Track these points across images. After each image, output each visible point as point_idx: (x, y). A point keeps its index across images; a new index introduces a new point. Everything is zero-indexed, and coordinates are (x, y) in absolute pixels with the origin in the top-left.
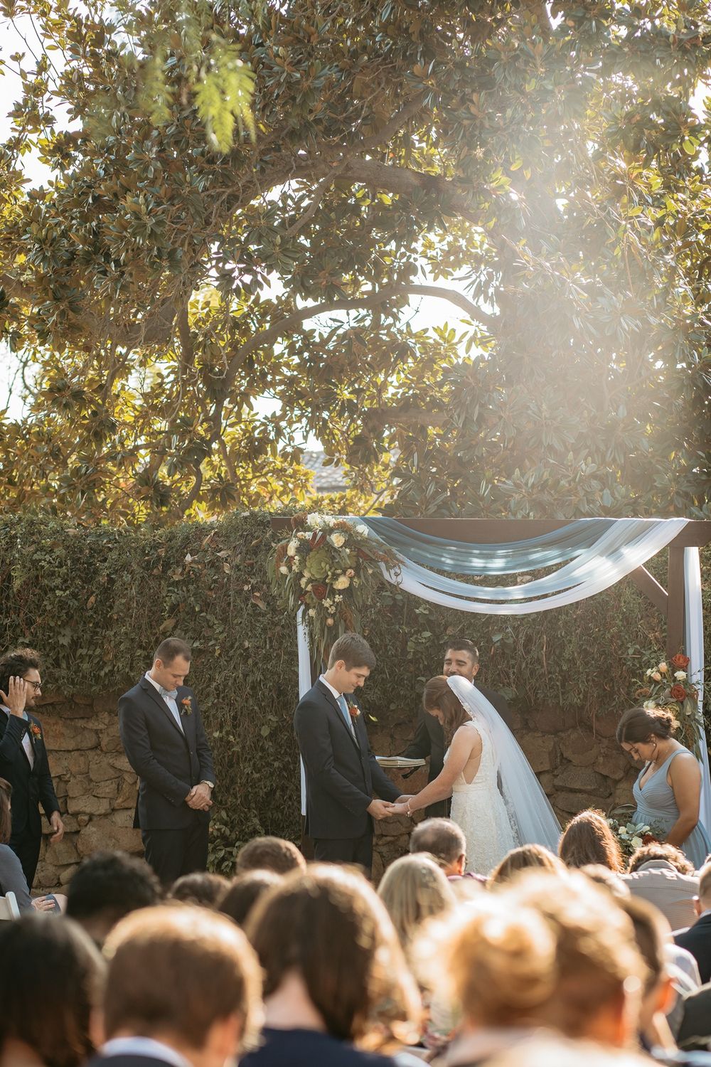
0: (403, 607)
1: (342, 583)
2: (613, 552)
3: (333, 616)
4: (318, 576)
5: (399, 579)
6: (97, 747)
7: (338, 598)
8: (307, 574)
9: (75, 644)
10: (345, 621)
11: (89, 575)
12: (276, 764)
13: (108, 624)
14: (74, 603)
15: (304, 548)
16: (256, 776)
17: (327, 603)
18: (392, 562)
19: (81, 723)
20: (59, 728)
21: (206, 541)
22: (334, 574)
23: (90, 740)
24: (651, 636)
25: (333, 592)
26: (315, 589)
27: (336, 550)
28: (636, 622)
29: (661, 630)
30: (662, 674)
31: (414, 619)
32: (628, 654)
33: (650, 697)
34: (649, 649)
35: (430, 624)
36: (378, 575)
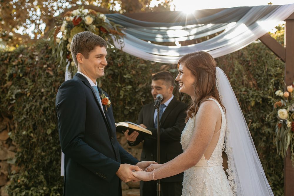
0: (118, 76)
5: (123, 45)
12: (54, 148)
15: (69, 25)
16: (43, 154)
24: (251, 83)
27: (88, 26)
28: (242, 76)
29: (257, 80)
30: (290, 93)
31: (123, 81)
32: (241, 91)
33: (282, 107)
34: (251, 89)
35: (131, 83)
36: (111, 41)
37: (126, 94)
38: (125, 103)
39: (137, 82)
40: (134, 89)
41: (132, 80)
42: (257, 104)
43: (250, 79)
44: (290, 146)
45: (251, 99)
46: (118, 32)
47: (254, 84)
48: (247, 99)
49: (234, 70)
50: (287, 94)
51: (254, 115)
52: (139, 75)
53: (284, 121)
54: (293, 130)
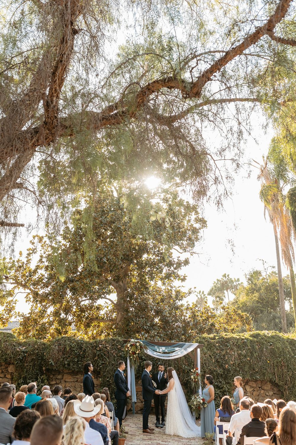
1: (138, 352)
2: (185, 349)
4: (133, 351)
5: (147, 352)
6: (77, 381)
7: (137, 355)
8: (131, 350)
9: (78, 361)
11: (81, 348)
13: (84, 357)
14: (78, 353)
15: (131, 345)
17: (135, 356)
18: (146, 348)
19: (75, 376)
20: (70, 377)
21: (103, 343)
22: (136, 350)
23: (76, 380)
25: (136, 354)
26: (133, 353)
27: (137, 346)
30: (195, 371)
33: (192, 375)
36: (144, 351)
44: (194, 386)
53: (193, 379)
54: (195, 382)
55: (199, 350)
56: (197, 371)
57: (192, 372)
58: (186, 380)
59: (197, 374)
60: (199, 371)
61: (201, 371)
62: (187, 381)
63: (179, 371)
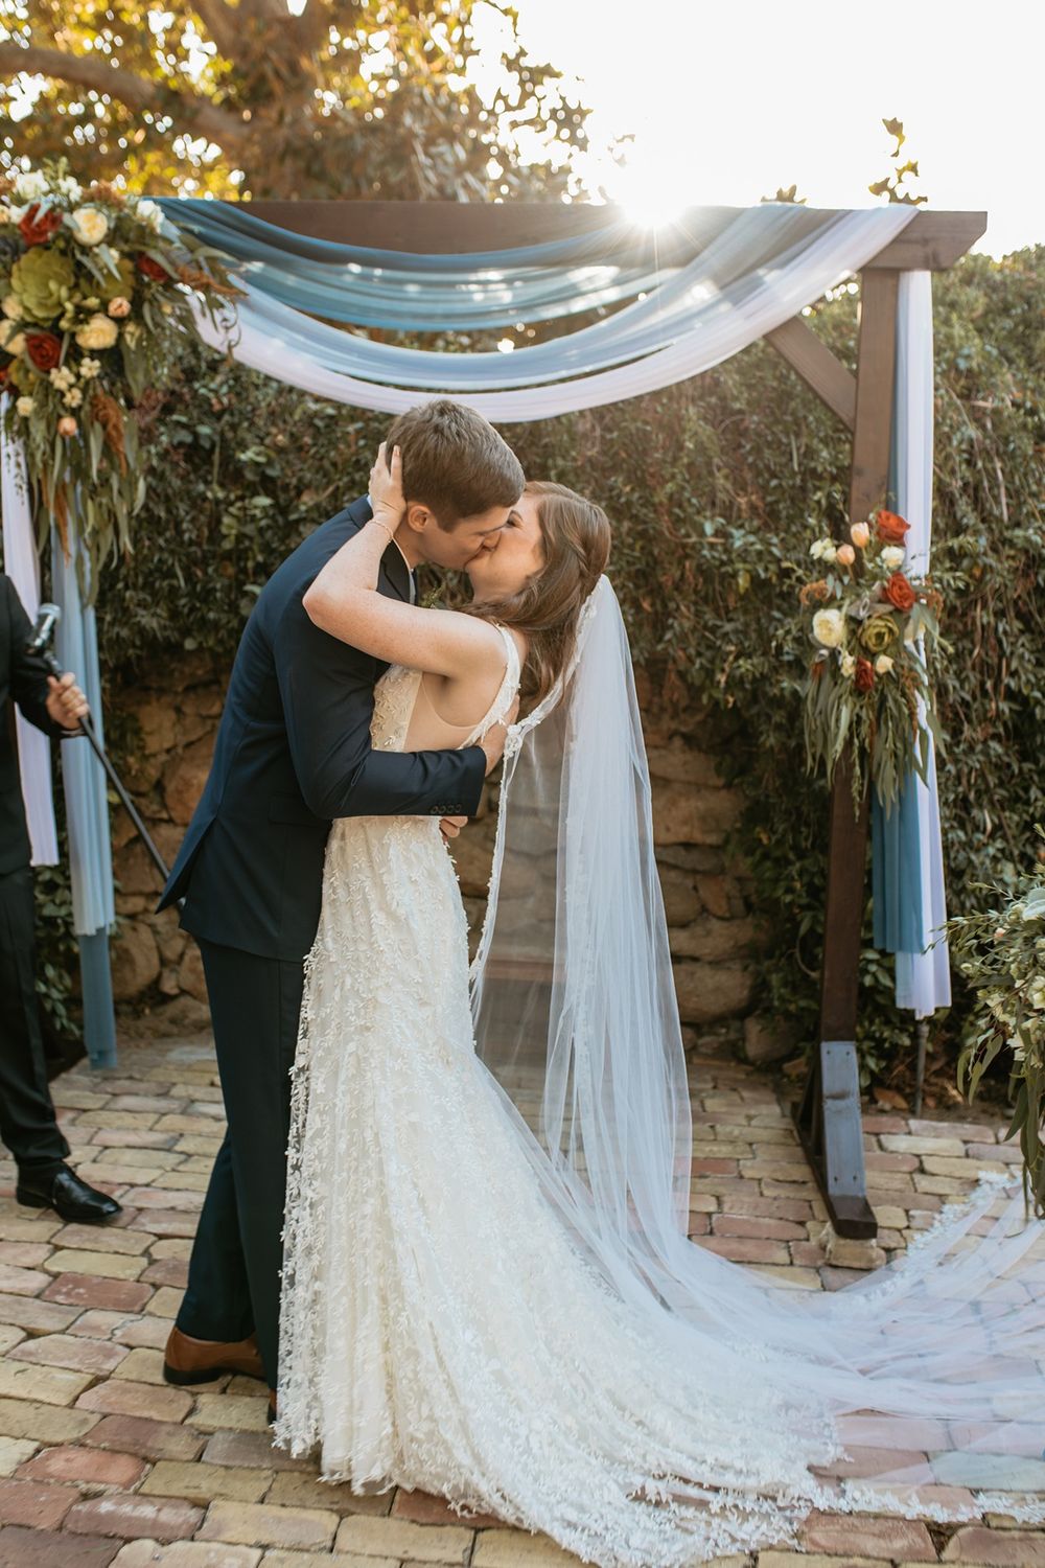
0: (211, 451)
1: (98, 333)
3: (74, 412)
4: (40, 314)
5: (233, 335)
7: (90, 368)
8: (13, 311)
10: (104, 426)
15: (7, 246)
17: (61, 378)
18: (217, 289)
22: (79, 309)
24: (742, 501)
25: (76, 354)
26: (34, 345)
27: (86, 249)
28: (711, 473)
29: (764, 490)
30: (857, 550)
31: (233, 474)
32: (702, 534)
33: (829, 602)
34: (741, 526)
35: (267, 485)
36: (187, 319)
37: (250, 529)
38: (244, 571)
39: (294, 481)
40: (282, 509)
41: (270, 472)
42: (757, 583)
43: (742, 487)
44: (849, 743)
45: (740, 566)
46: (213, 282)
47: (753, 508)
48: (723, 563)
49: (681, 447)
50: (847, 554)
51: (747, 625)
52: (300, 449)
53: (834, 654)
54: (862, 685)
55: (919, 287)
56: (892, 555)
57: (826, 568)
58: (735, 683)
59: (898, 598)
60: (914, 556)
61: (948, 557)
62: (754, 697)
63: (656, 592)
